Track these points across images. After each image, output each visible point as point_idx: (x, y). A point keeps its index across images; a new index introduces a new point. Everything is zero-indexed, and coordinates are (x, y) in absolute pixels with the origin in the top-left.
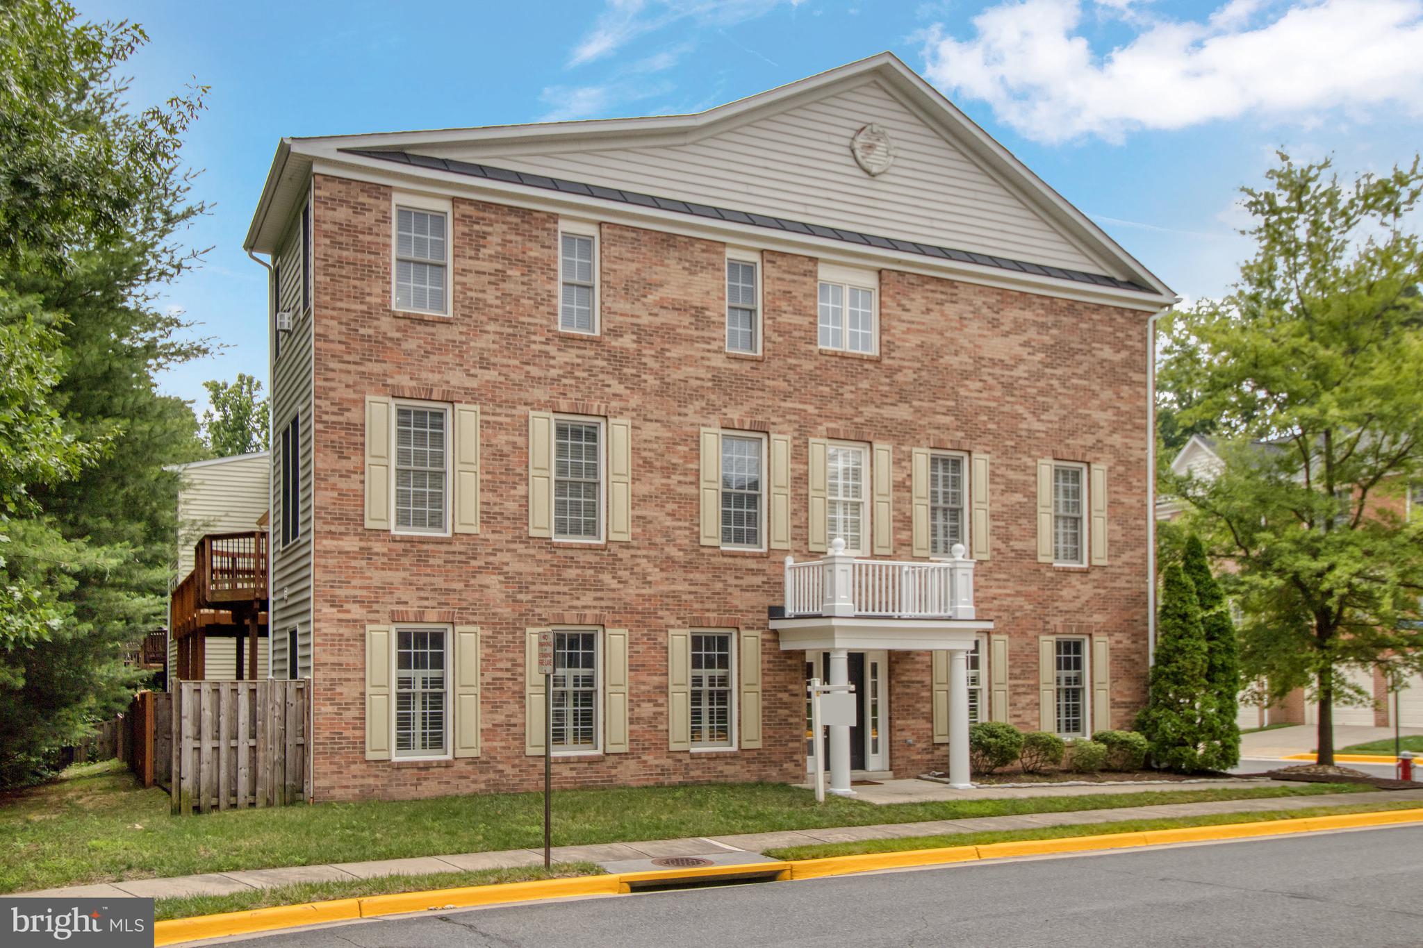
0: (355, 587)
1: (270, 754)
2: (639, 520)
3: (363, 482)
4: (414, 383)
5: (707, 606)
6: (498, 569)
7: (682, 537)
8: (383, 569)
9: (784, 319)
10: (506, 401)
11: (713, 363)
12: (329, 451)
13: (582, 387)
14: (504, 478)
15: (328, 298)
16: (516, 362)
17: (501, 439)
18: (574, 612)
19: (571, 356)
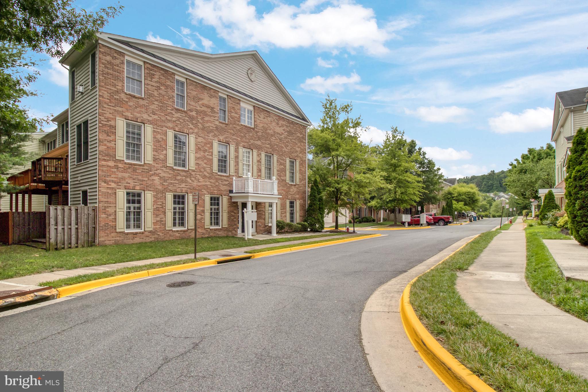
0: (113, 177)
1: (83, 230)
2: (197, 164)
3: (115, 144)
4: (132, 116)
5: (215, 189)
6: (158, 175)
7: (208, 170)
8: (122, 172)
9: (233, 114)
10: (160, 125)
11: (216, 123)
12: (103, 133)
13: (182, 124)
14: (160, 148)
15: (103, 84)
16: (163, 114)
17: (159, 136)
18: (180, 189)
19: (178, 115)
